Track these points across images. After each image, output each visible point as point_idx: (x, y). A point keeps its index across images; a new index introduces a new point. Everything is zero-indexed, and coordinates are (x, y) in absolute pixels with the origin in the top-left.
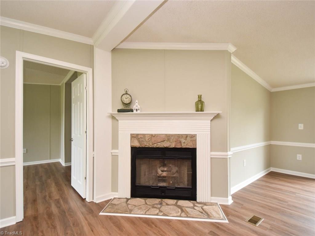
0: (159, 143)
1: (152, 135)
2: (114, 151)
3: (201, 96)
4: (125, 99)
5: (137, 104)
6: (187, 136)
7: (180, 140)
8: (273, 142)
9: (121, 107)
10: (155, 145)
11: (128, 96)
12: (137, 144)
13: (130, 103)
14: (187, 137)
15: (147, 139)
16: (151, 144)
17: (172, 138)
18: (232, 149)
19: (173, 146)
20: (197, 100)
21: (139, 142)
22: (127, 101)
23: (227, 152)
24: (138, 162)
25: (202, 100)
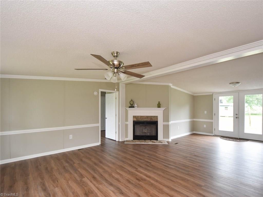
1: (141, 116)
2: (126, 122)
5: (136, 105)
6: (154, 116)
7: (152, 118)
8: (195, 120)
9: (130, 106)
11: (132, 101)
12: (135, 120)
13: (133, 104)
15: (139, 118)
17: (149, 117)
18: (171, 122)
19: (149, 120)
20: (158, 103)
22: (132, 103)
23: (169, 122)
24: (136, 126)
25: (160, 103)
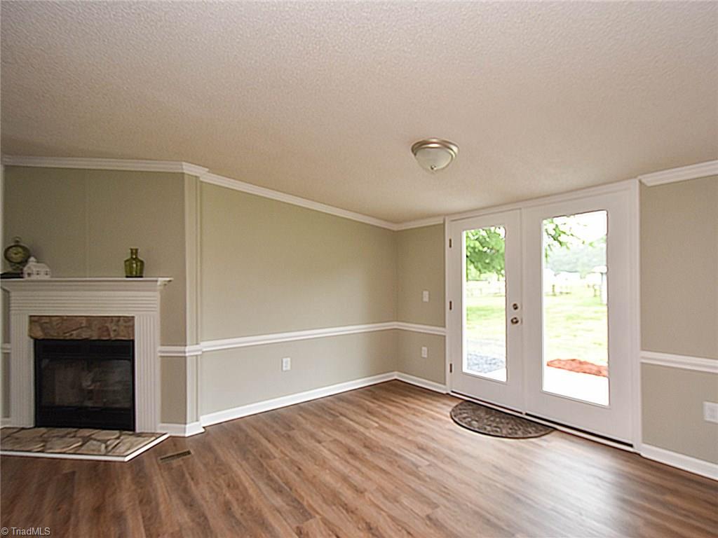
0: (74, 332)
1: (62, 318)
3: (137, 250)
4: (14, 256)
6: (119, 319)
7: (107, 327)
8: (398, 325)
10: (67, 335)
11: (20, 249)
12: (40, 334)
13: (25, 262)
14: (119, 321)
15: (54, 324)
16: (61, 334)
17: (95, 322)
19: (97, 338)
20: (128, 257)
21: (43, 329)
22: (17, 258)
23: (186, 346)
25: (139, 257)
